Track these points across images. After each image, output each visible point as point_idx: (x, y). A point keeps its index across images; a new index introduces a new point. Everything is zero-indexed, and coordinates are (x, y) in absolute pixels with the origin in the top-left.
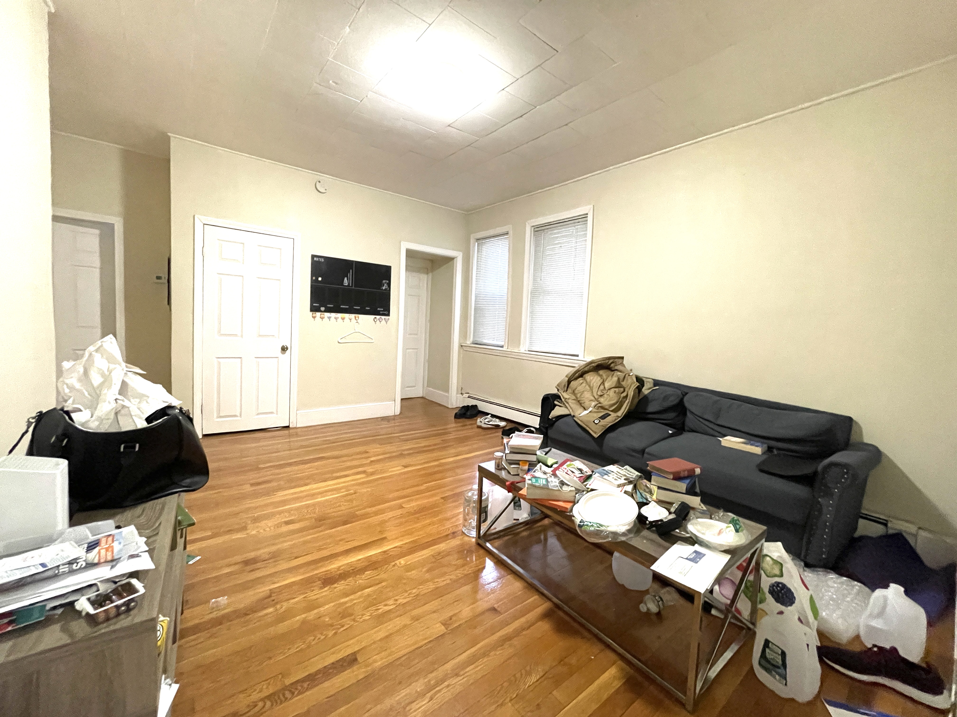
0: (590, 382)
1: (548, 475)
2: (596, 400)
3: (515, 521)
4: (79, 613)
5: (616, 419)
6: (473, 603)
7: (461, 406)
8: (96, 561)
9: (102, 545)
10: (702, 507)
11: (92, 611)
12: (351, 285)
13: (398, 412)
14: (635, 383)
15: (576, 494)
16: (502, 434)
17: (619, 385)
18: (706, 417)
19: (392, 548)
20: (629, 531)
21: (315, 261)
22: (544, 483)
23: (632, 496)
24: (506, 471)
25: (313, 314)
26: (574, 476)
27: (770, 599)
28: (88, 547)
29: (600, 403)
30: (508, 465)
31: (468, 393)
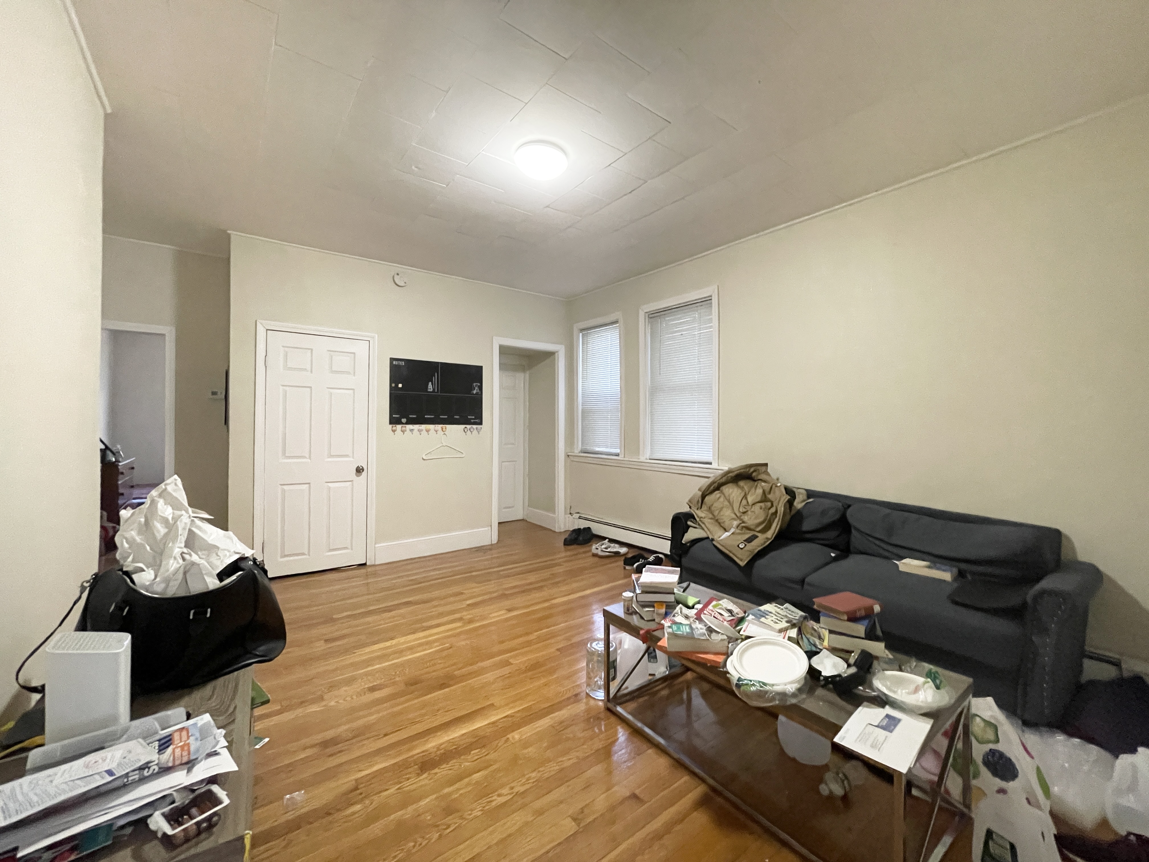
0: (729, 496)
1: (692, 620)
2: (739, 518)
3: (650, 677)
4: (155, 833)
5: (765, 542)
6: (608, 790)
7: (571, 530)
8: (170, 764)
9: (176, 743)
10: (887, 655)
11: (170, 832)
12: (436, 391)
13: (495, 540)
14: (784, 495)
15: (729, 643)
16: (625, 564)
17: (764, 499)
18: (878, 535)
19: (502, 718)
20: (800, 690)
21: (395, 365)
22: (688, 630)
23: (798, 644)
24: (638, 615)
25: (392, 427)
26: (723, 619)
27: (985, 773)
28: (160, 746)
29: (743, 522)
30: (640, 608)
31: (578, 513)
